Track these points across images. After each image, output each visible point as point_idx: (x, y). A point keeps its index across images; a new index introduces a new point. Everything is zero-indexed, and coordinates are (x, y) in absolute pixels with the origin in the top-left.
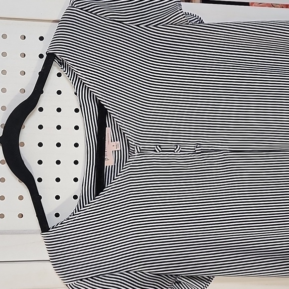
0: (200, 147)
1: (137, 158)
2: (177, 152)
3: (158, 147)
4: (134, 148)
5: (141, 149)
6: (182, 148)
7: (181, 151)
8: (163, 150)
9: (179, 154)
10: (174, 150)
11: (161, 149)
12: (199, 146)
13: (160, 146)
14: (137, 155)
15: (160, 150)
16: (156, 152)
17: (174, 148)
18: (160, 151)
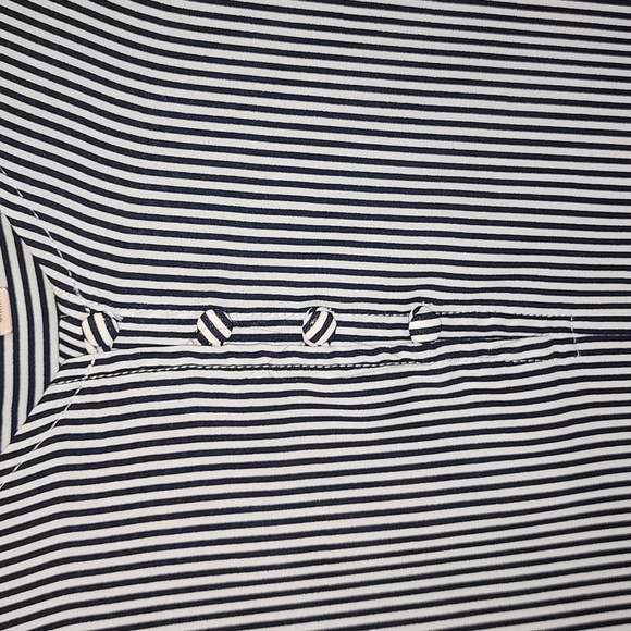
0: (432, 315)
1: (98, 375)
2: (314, 340)
3: (211, 314)
4: (78, 323)
5: (119, 326)
6: (340, 324)
7: (335, 337)
8: (237, 331)
9: (327, 349)
10: (298, 330)
11: (230, 325)
12: (426, 308)
13: (220, 311)
14: (99, 362)
15: (227, 333)
16: (205, 342)
17: (299, 323)
18: (222, 339)
